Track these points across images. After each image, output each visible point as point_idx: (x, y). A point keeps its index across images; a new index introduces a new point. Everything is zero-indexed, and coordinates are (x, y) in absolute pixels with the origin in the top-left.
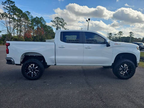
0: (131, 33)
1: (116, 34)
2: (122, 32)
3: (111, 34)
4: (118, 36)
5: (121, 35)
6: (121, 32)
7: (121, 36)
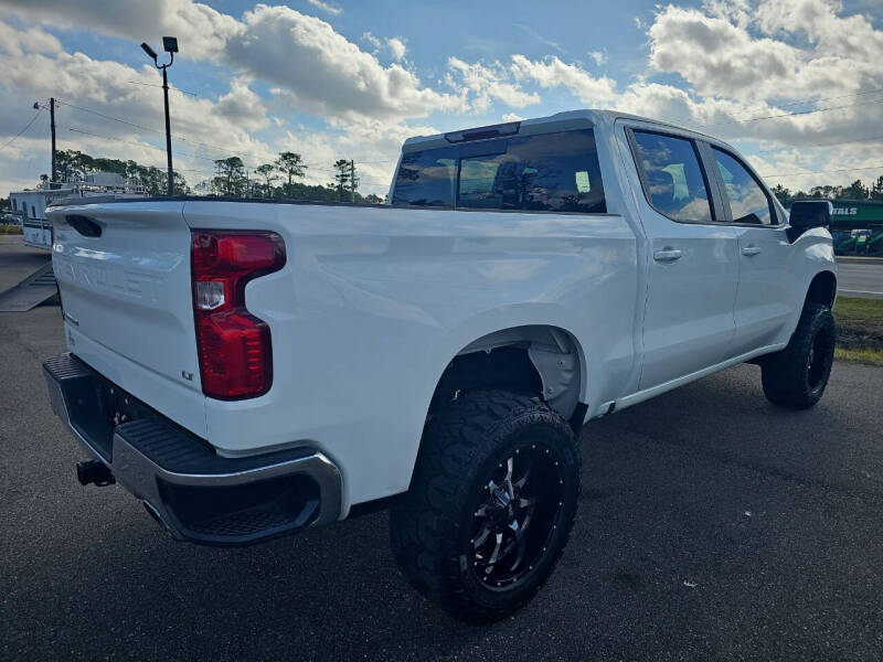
0: (341, 164)
1: (270, 168)
2: (298, 158)
3: (234, 162)
4: (279, 180)
5: (292, 172)
6: (292, 155)
7: (296, 179)
